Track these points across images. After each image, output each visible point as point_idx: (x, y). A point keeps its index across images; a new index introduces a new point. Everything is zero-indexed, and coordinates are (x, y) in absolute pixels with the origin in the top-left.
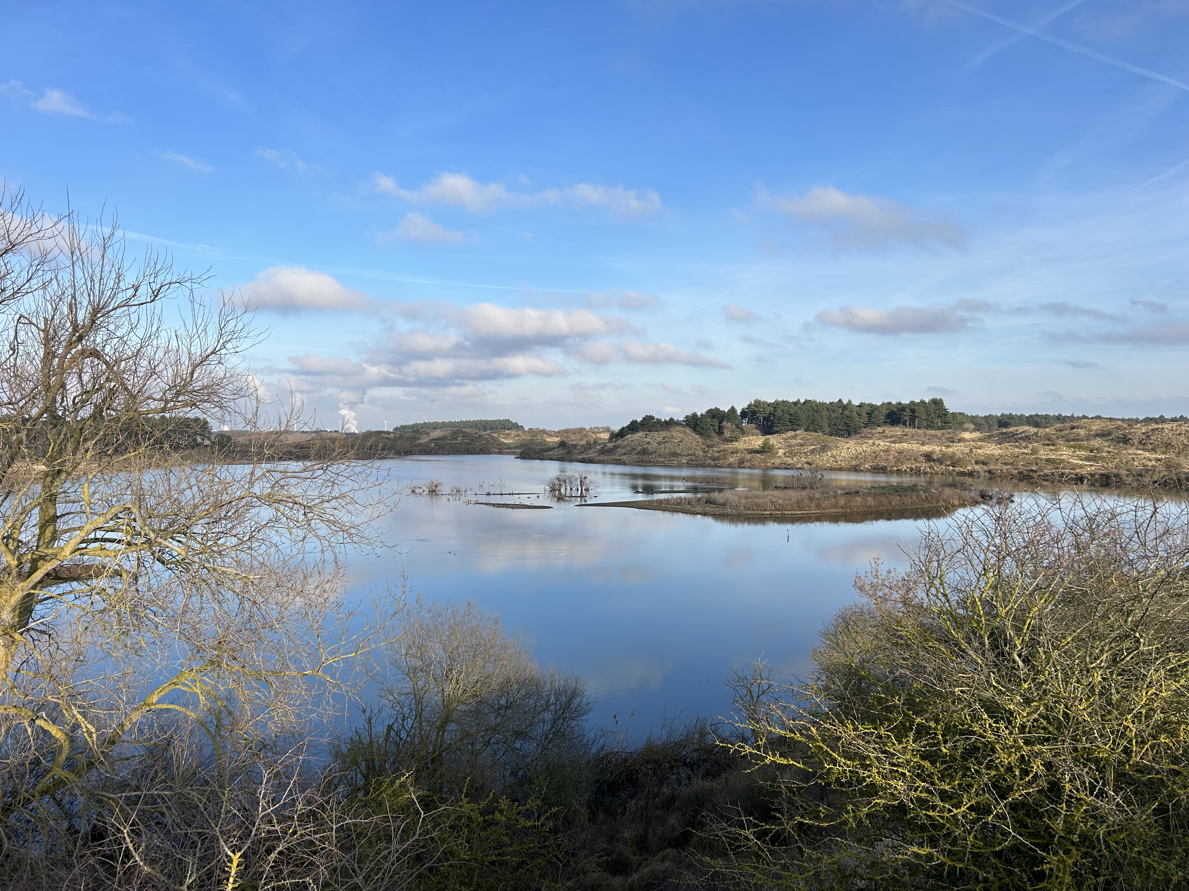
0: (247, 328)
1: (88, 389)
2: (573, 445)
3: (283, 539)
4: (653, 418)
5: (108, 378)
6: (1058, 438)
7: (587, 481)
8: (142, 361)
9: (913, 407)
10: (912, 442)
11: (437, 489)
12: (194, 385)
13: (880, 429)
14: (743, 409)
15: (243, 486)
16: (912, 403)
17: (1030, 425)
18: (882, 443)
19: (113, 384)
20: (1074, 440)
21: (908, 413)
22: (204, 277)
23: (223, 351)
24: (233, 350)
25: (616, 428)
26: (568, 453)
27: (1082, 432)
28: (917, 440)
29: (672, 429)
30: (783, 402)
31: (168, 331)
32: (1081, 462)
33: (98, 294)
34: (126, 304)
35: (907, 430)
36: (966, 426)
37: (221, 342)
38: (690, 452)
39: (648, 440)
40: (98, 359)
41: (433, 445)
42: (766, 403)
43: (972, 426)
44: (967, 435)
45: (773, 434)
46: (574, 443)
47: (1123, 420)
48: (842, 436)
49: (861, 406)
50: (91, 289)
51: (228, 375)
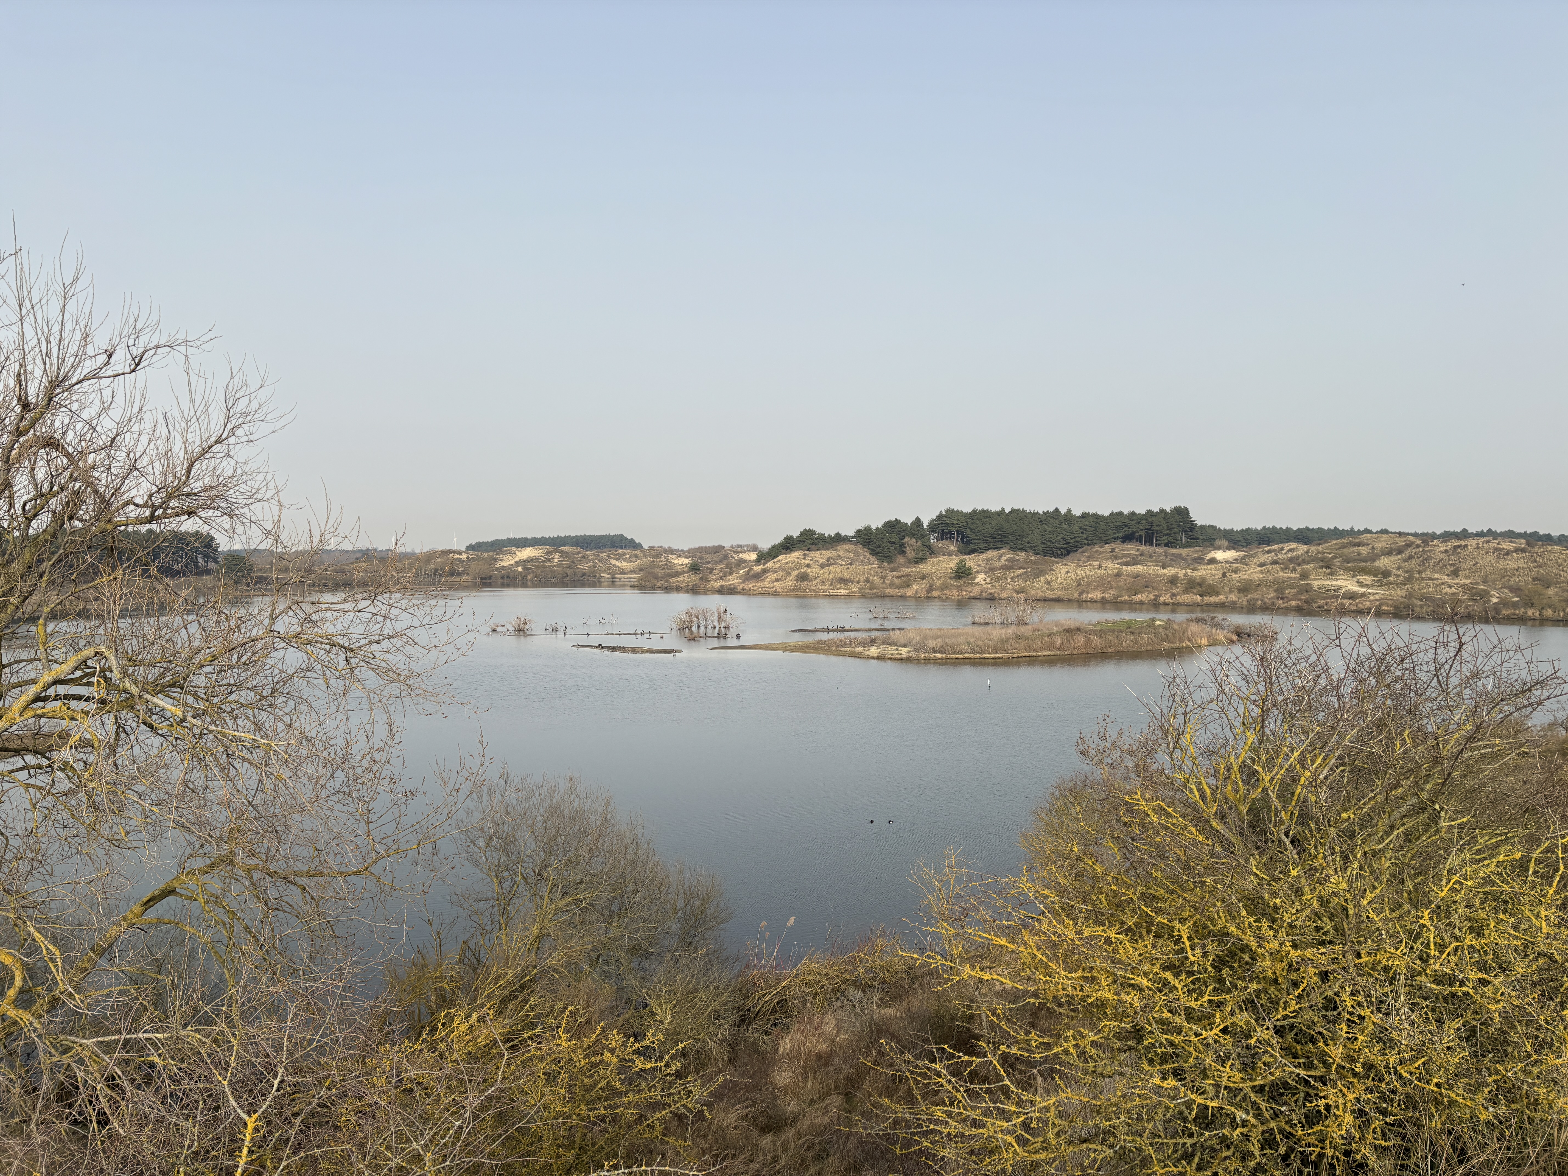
0: (264, 409)
1: (43, 491)
2: (708, 568)
3: (319, 693)
4: (814, 533)
5: (71, 476)
6: (1334, 558)
7: (727, 616)
8: (118, 453)
9: (1150, 520)
10: (1149, 564)
11: (527, 627)
12: (192, 486)
13: (1108, 547)
14: (931, 522)
15: (261, 622)
16: (1150, 513)
17: (1298, 542)
18: (1110, 565)
19: (78, 485)
20: (1354, 560)
21: (1144, 525)
22: (205, 338)
23: (232, 440)
24: (245, 438)
25: (765, 545)
26: (701, 579)
27: (1364, 550)
28: (1156, 561)
29: (839, 548)
30: (983, 511)
31: (154, 412)
32: (1363, 590)
33: (56, 360)
34: (94, 375)
35: (1143, 548)
36: (1218, 543)
37: (229, 426)
38: (862, 578)
39: (807, 562)
40: (57, 449)
41: (520, 569)
42: (962, 513)
43: (1226, 543)
44: (1220, 555)
45: (969, 553)
46: (709, 566)
47: (1415, 535)
48: (1060, 556)
49: (1085, 516)
50: (47, 355)
51: (239, 471)
